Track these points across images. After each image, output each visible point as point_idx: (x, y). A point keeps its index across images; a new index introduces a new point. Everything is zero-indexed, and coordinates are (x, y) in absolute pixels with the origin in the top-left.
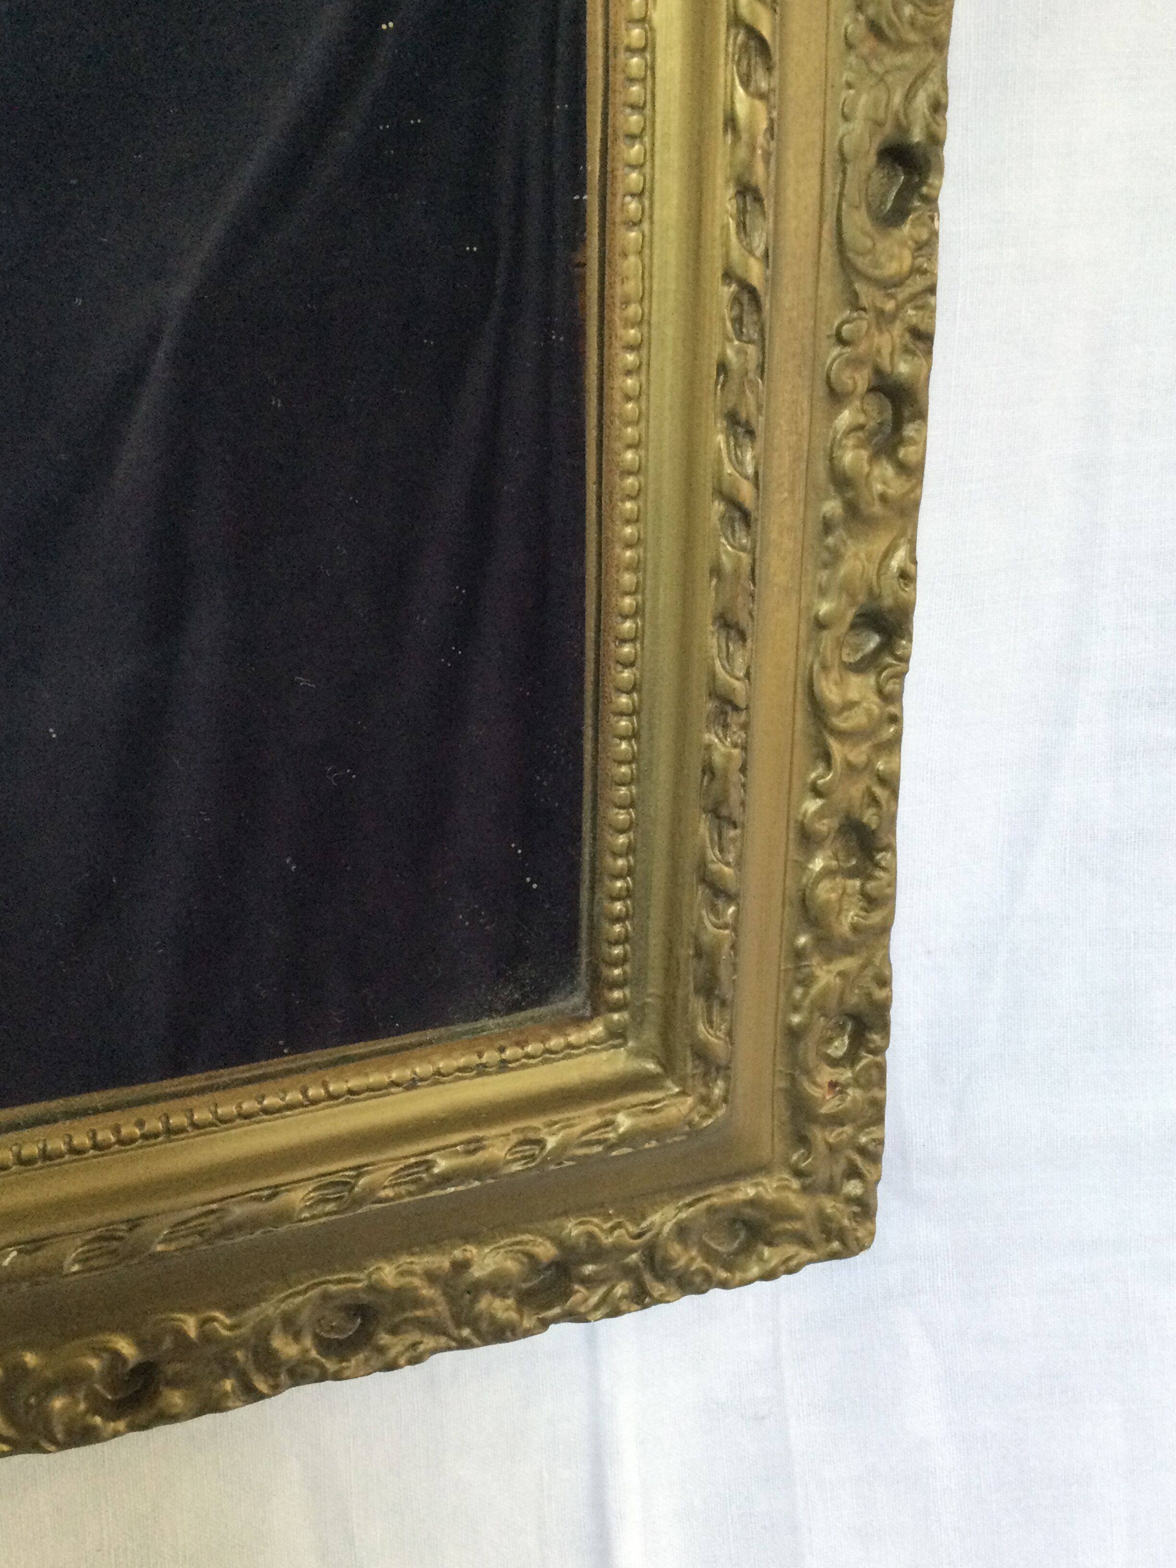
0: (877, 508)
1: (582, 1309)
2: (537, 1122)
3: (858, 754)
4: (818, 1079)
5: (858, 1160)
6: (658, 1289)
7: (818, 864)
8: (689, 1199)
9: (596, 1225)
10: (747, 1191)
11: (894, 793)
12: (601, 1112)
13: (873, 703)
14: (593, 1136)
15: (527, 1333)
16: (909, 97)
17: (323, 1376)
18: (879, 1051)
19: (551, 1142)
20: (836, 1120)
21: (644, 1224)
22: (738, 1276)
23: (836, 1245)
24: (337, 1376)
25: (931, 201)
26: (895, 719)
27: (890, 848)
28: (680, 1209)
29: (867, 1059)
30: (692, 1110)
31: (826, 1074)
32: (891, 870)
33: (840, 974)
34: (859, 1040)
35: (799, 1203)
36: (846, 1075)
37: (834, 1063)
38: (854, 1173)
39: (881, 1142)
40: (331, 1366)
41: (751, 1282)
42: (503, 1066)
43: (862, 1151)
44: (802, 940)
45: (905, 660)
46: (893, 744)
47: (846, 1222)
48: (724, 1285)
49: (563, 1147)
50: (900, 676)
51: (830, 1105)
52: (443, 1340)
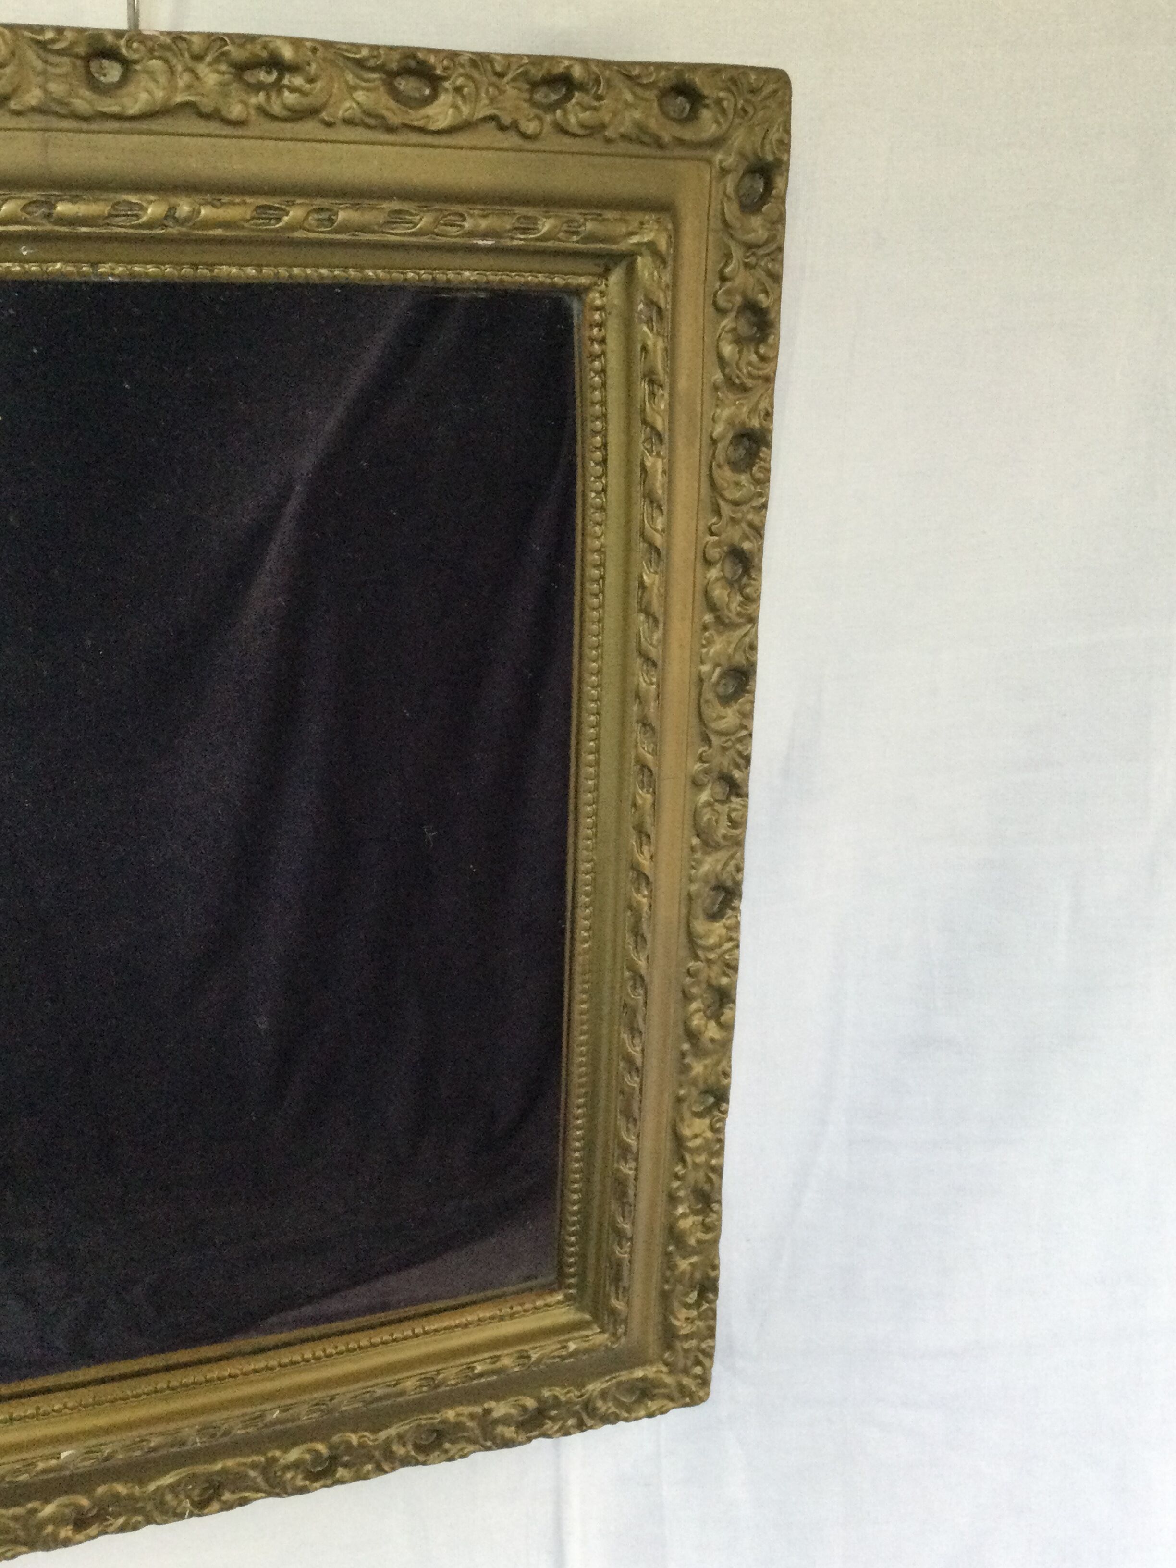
0: (710, 1046)
1: (550, 1432)
2: (526, 1347)
3: (701, 1159)
4: (679, 1316)
5: (701, 1357)
6: (589, 1422)
7: (680, 1210)
8: (607, 1378)
9: (558, 1391)
10: (639, 1373)
11: (721, 1176)
12: (559, 1342)
13: (709, 1134)
14: (556, 1354)
15: (520, 1444)
16: (726, 864)
17: (418, 1463)
18: (714, 1301)
19: (534, 1356)
20: (688, 1337)
21: (583, 1391)
22: (634, 1415)
23: (688, 1400)
24: (424, 1463)
25: (736, 909)
26: (721, 1141)
27: (719, 1202)
28: (602, 1383)
29: (705, 1306)
30: (607, 1339)
31: (683, 1313)
32: (719, 1213)
33: (691, 1264)
34: (702, 1296)
35: (668, 1379)
36: (694, 1313)
37: (688, 1306)
38: (698, 1363)
39: (713, 1347)
40: (421, 1458)
41: (640, 1418)
42: (512, 1316)
43: (703, 1352)
44: (671, 1248)
45: (725, 1112)
46: (719, 1153)
47: (694, 1389)
48: (626, 1420)
49: (539, 1361)
50: (723, 1120)
51: (686, 1329)
52: (477, 1446)
